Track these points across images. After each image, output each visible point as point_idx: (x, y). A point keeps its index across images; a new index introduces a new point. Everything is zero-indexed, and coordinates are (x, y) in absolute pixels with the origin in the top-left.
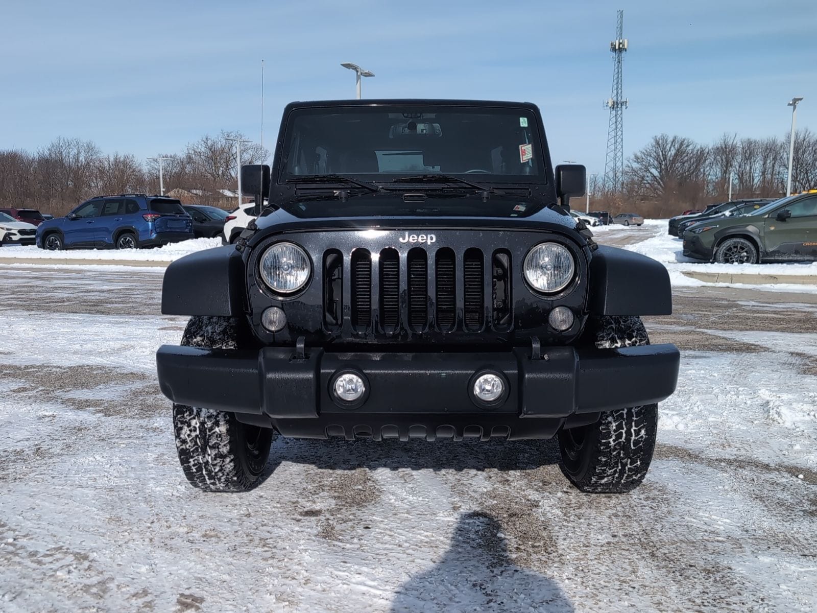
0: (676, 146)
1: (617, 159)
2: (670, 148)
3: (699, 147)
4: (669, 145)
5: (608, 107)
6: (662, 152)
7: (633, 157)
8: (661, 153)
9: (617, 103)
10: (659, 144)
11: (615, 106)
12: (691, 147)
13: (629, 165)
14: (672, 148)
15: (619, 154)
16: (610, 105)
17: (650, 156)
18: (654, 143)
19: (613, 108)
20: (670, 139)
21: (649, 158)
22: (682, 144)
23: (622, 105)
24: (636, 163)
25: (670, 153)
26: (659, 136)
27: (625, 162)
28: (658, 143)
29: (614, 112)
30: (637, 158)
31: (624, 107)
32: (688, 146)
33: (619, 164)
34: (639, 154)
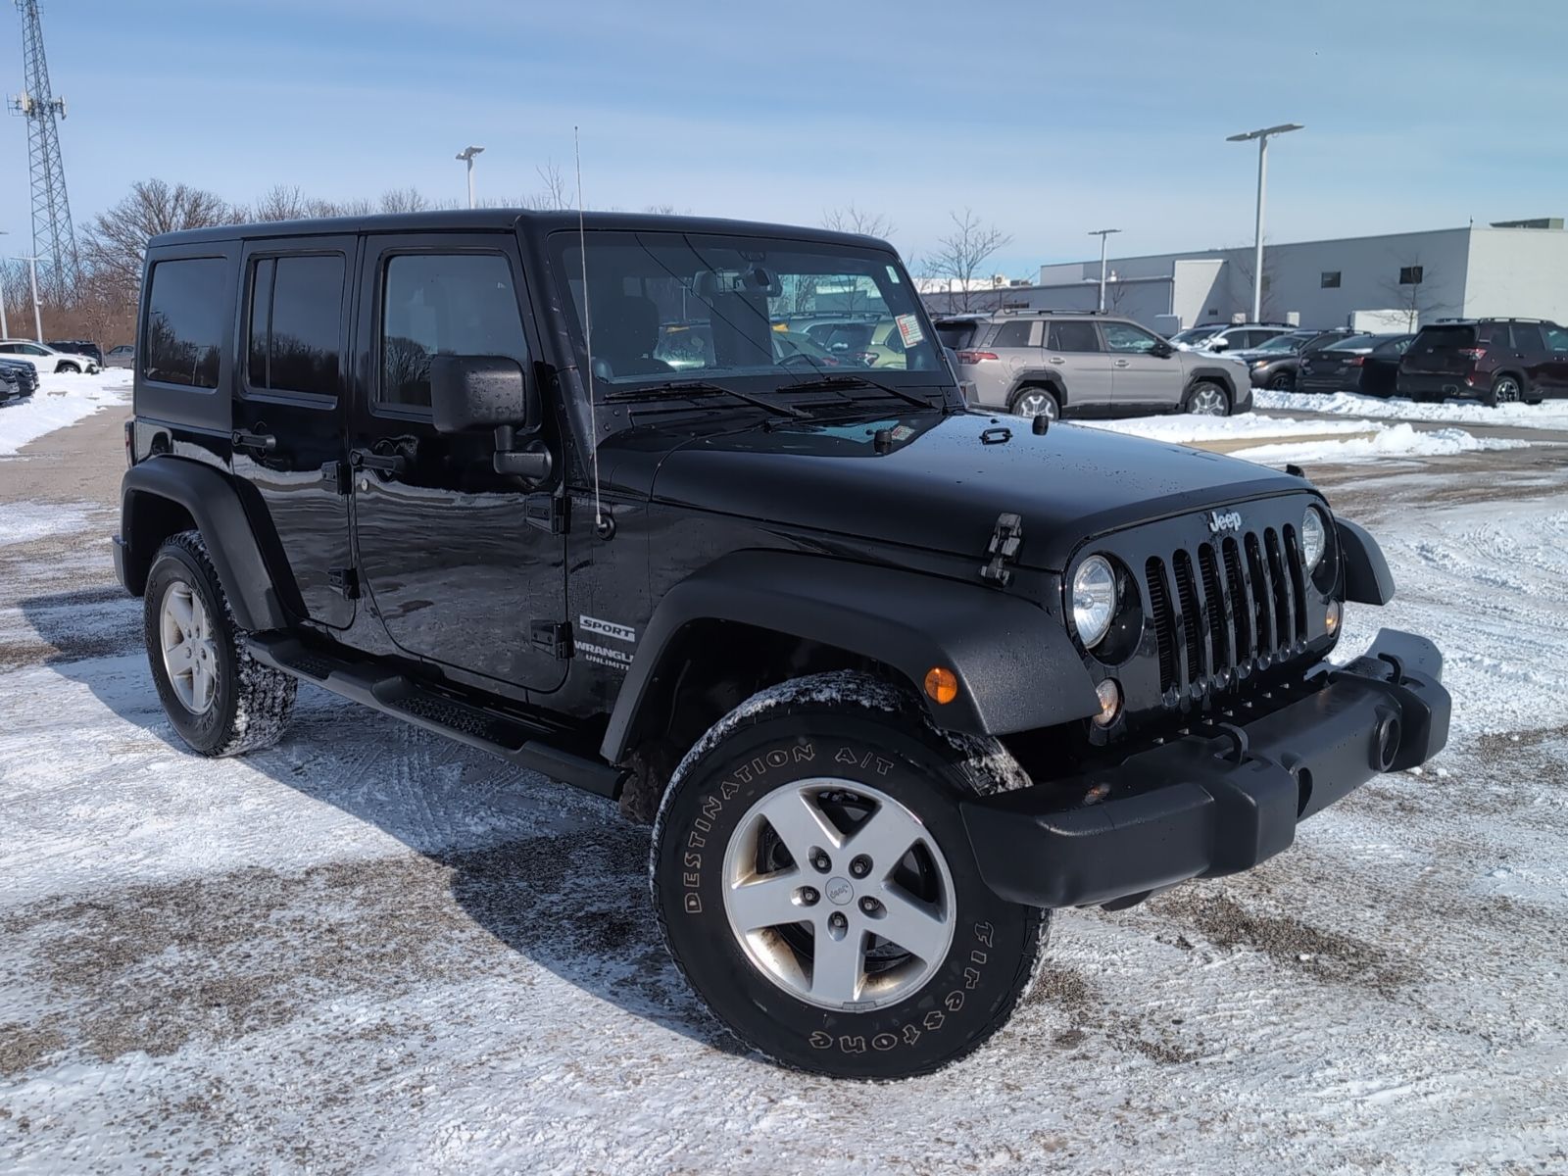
0: (186, 206)
1: (59, 225)
2: (174, 209)
3: (231, 211)
4: (172, 203)
5: (21, 112)
6: (158, 216)
7: (95, 223)
8: (156, 221)
9: (40, 104)
10: (151, 200)
11: (37, 110)
12: (215, 211)
13: (91, 239)
14: (179, 211)
15: (61, 215)
16: (25, 105)
17: (135, 224)
18: (140, 198)
19: (33, 114)
20: (171, 193)
21: (131, 228)
22: (196, 204)
23: (52, 112)
24: (104, 238)
25: (175, 219)
26: (147, 184)
27: (80, 234)
28: (146, 198)
29: (36, 124)
30: (106, 227)
31: (57, 115)
32: (208, 208)
33: (64, 237)
34: (109, 219)
